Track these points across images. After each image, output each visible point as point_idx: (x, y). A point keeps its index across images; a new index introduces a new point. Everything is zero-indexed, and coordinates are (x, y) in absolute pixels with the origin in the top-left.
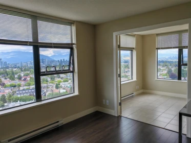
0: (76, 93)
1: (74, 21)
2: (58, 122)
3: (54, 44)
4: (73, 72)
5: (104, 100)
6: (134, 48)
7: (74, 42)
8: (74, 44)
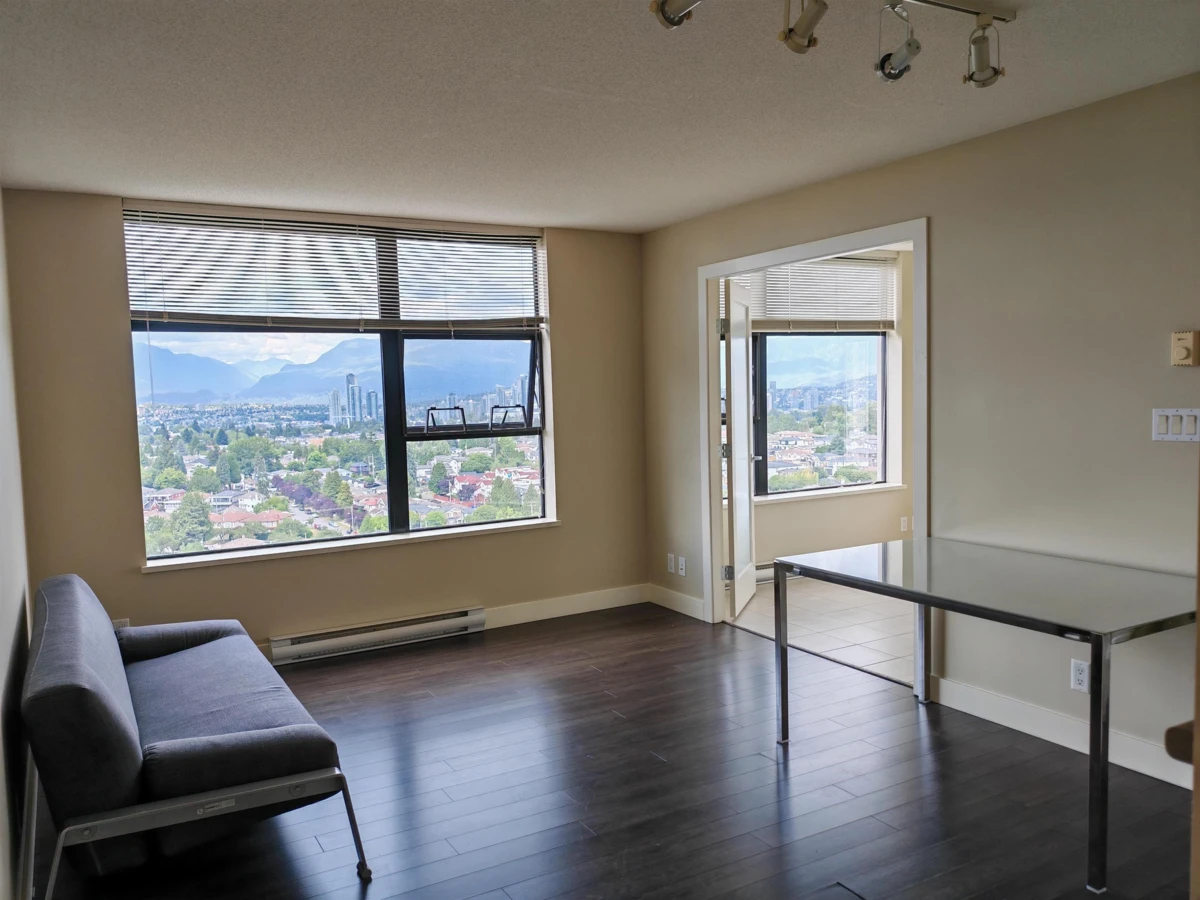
0: (552, 517)
1: (542, 229)
2: (465, 614)
3: (455, 323)
4: (540, 432)
5: (671, 556)
6: (890, 324)
7: (544, 312)
8: (541, 320)
